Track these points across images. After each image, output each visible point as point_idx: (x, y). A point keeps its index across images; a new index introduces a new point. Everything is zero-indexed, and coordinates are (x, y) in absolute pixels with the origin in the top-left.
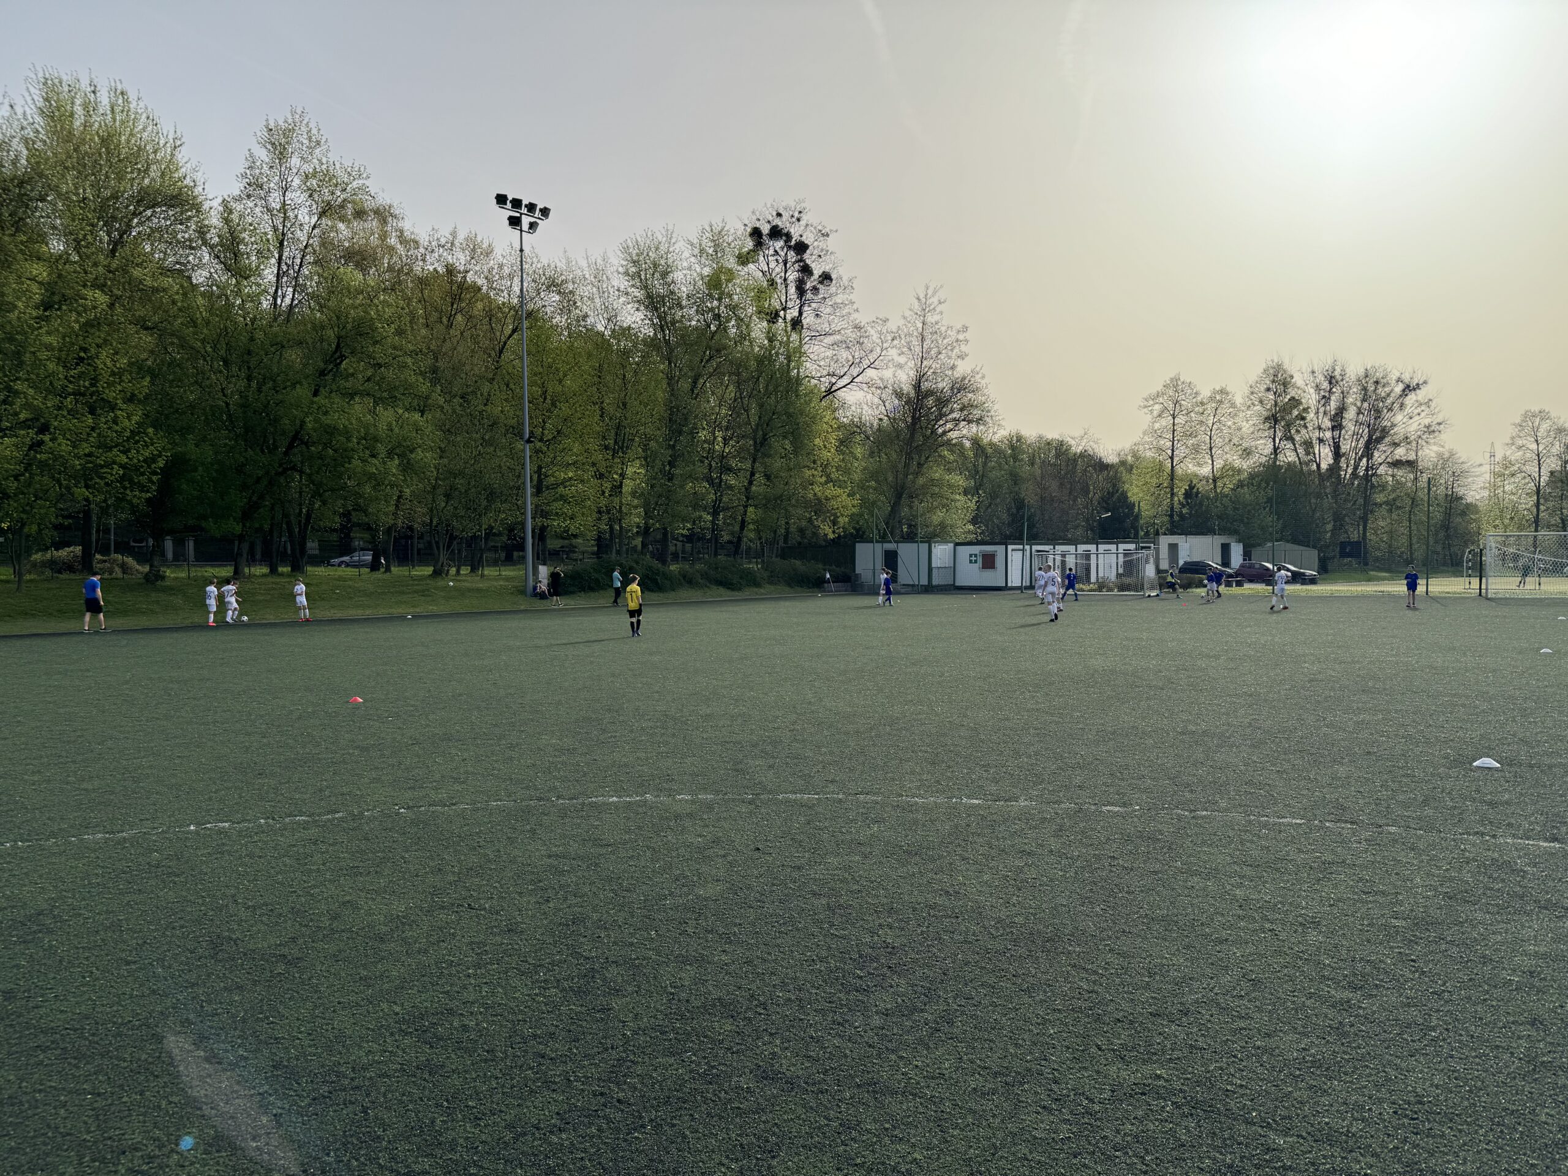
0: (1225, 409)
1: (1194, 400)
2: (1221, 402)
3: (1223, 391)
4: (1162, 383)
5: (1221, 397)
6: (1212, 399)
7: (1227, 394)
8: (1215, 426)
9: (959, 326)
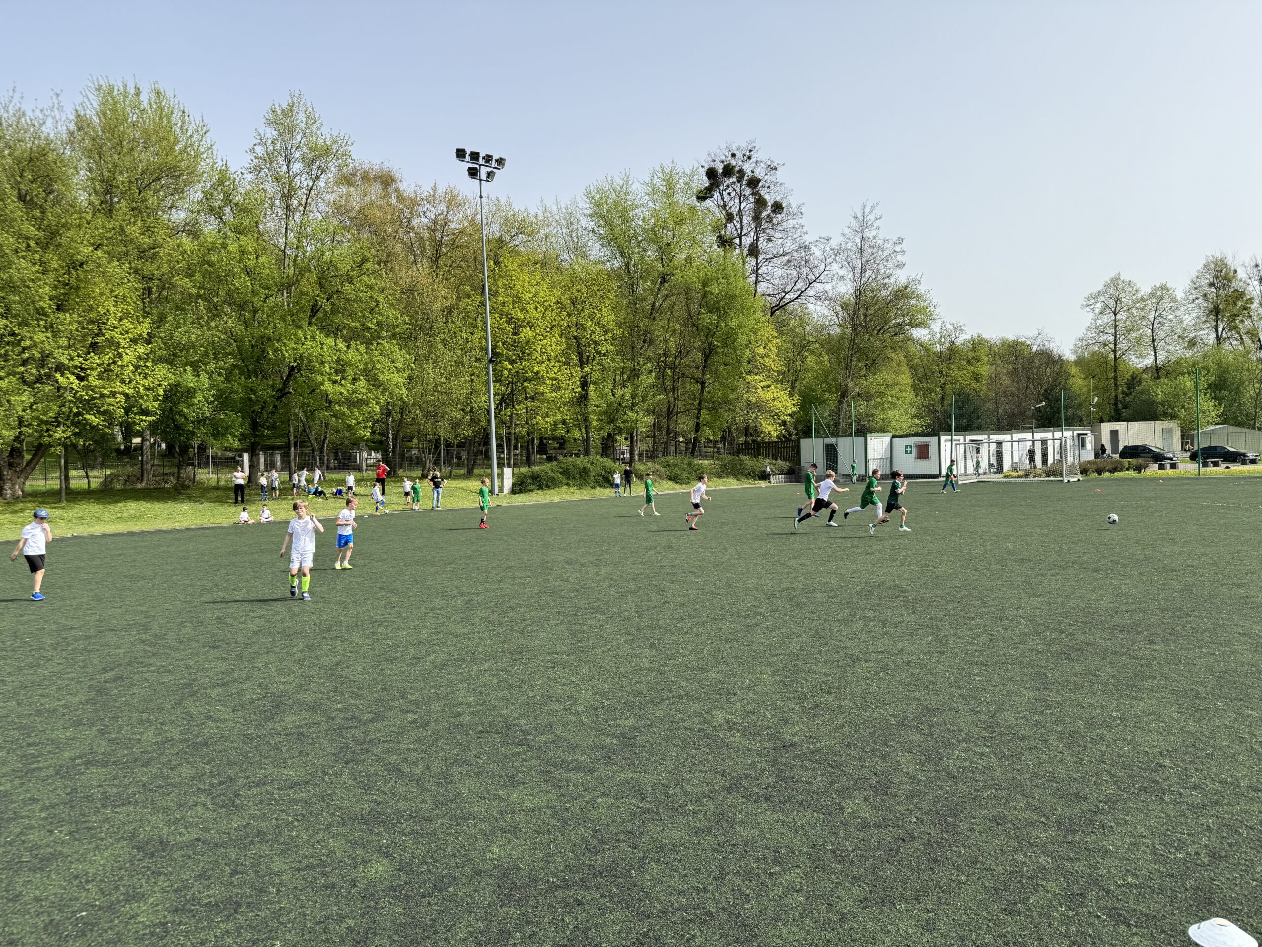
0: (1166, 304)
1: (1135, 297)
2: (1162, 298)
3: (1164, 288)
4: (1103, 283)
5: (1161, 293)
6: (1152, 295)
7: (1168, 290)
8: (1157, 321)
9: (895, 239)
